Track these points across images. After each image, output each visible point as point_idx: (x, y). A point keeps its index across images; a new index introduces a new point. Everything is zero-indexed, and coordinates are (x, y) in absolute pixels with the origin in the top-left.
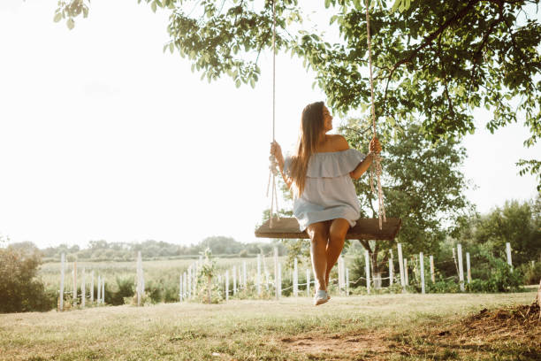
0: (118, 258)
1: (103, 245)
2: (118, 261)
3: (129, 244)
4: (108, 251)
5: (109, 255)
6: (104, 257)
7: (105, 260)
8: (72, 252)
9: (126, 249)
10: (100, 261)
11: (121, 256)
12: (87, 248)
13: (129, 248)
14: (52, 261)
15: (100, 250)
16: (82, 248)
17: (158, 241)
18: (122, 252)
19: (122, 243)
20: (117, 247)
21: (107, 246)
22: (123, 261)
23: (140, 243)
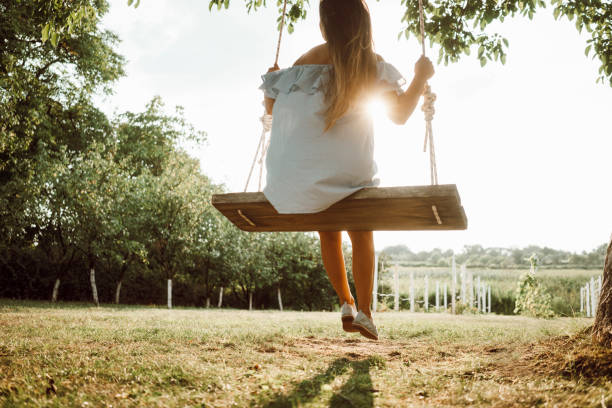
0: (493, 265)
1: (479, 250)
2: (493, 268)
3: (509, 250)
4: (484, 256)
5: (485, 261)
6: (478, 264)
7: (480, 266)
8: (446, 257)
9: (506, 255)
10: (475, 267)
11: (498, 263)
12: (461, 253)
13: (509, 254)
14: (424, 265)
15: (476, 256)
16: (456, 253)
17: (542, 247)
18: (499, 258)
19: (501, 249)
20: (494, 253)
21: (483, 252)
22: (500, 268)
23: (521, 249)
